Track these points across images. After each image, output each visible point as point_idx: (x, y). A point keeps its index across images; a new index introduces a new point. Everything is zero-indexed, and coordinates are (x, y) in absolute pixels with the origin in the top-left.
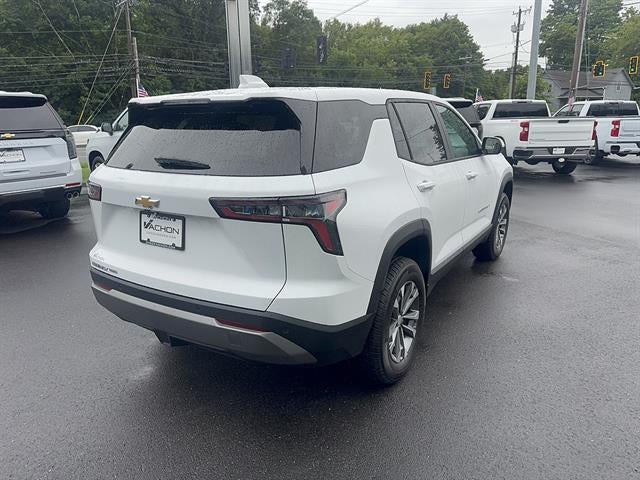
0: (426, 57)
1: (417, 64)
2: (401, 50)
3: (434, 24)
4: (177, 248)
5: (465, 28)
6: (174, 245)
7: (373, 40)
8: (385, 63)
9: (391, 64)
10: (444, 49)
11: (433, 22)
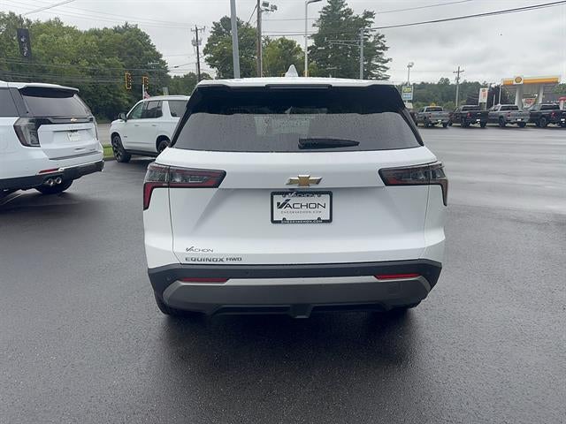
0: (116, 60)
1: (108, 66)
2: (90, 51)
3: (116, 30)
4: (324, 221)
5: (147, 37)
6: (319, 219)
7: (60, 38)
8: (77, 62)
9: (84, 63)
10: (131, 54)
11: (116, 28)
